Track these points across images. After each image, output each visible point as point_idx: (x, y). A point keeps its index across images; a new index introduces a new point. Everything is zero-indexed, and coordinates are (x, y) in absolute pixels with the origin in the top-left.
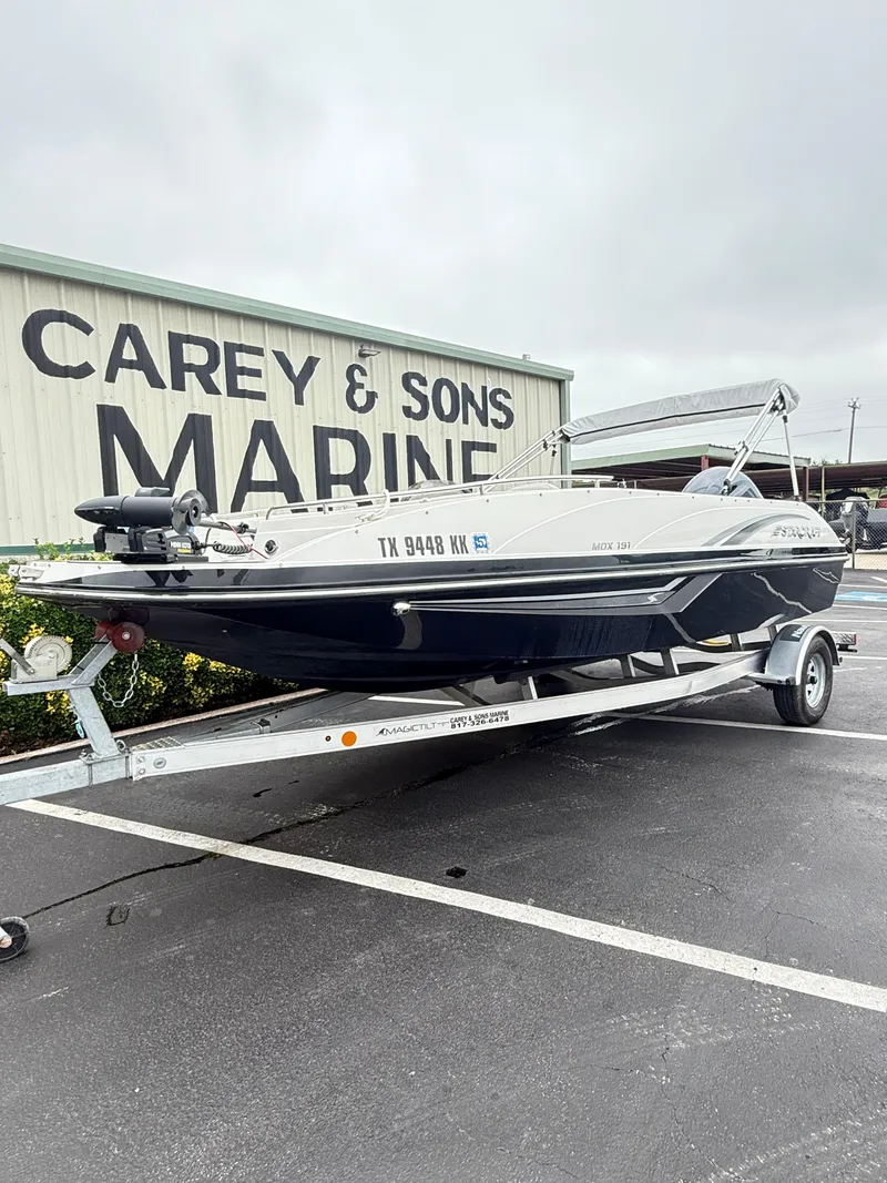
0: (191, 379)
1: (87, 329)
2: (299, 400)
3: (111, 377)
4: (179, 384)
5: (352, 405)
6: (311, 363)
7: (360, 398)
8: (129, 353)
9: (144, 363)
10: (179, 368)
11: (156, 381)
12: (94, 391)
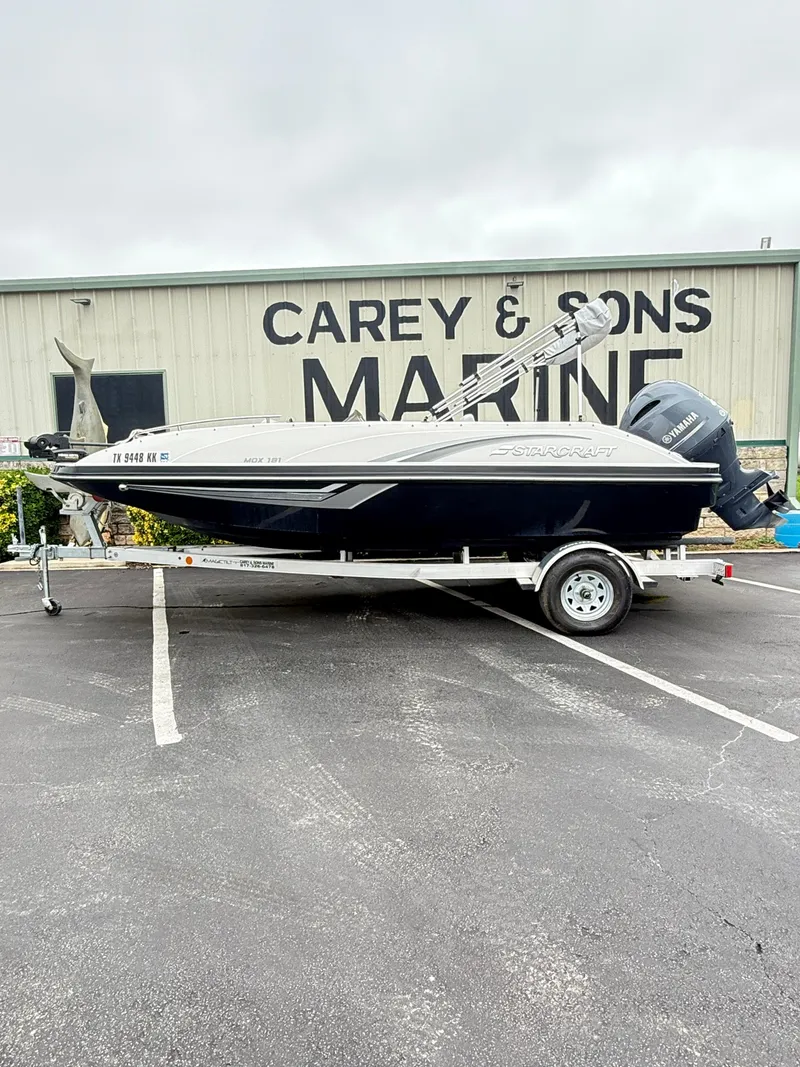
0: (364, 332)
1: (298, 310)
2: (450, 335)
3: (311, 340)
4: (355, 337)
5: (502, 332)
6: (463, 303)
7: (510, 325)
8: (323, 322)
9: (333, 327)
10: (356, 325)
11: (340, 338)
12: (302, 351)
